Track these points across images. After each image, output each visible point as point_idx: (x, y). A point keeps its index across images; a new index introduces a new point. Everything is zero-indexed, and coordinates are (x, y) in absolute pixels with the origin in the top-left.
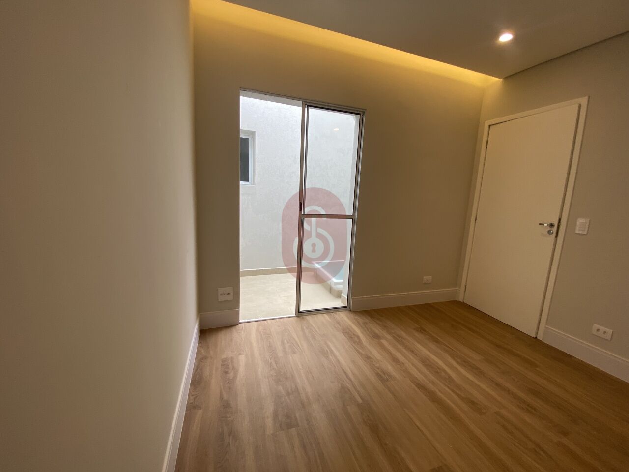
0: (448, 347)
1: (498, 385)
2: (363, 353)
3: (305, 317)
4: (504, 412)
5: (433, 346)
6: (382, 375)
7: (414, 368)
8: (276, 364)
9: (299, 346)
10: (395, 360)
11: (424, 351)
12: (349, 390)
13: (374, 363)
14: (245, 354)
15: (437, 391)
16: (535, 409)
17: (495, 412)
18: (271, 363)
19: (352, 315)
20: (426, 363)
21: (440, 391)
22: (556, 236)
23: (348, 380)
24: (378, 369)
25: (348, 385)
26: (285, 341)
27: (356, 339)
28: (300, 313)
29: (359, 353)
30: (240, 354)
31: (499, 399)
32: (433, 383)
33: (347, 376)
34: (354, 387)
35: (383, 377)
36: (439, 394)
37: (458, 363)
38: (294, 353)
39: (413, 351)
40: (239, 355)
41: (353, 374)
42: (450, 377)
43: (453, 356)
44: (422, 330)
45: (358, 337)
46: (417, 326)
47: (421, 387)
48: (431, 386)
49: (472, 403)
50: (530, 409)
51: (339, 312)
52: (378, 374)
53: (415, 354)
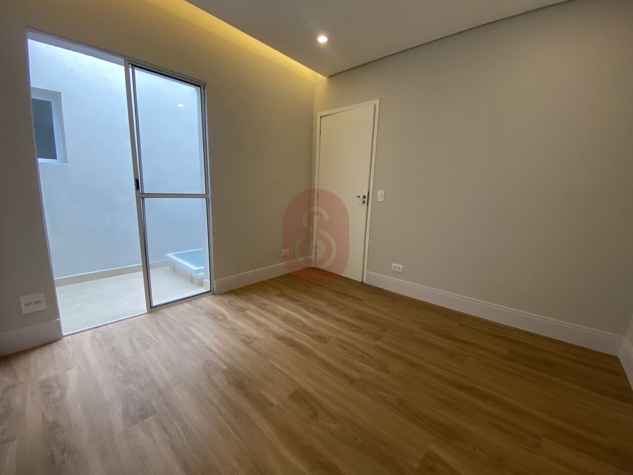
0: (303, 302)
1: (338, 320)
2: (228, 327)
3: (159, 311)
4: (341, 336)
5: (291, 305)
6: (247, 339)
7: (275, 326)
8: (124, 365)
9: (152, 340)
10: (259, 324)
11: (284, 310)
12: (214, 362)
13: (239, 332)
14: (76, 367)
15: (294, 337)
16: (361, 328)
17: (335, 339)
18: (116, 366)
19: (217, 298)
20: (286, 319)
21: (296, 337)
22: (368, 205)
23: (212, 354)
24: (243, 336)
25: (212, 358)
26: (134, 340)
27: (221, 317)
28: (152, 309)
29: (223, 327)
30: (68, 369)
31: (338, 328)
32: (291, 332)
33: (211, 351)
34: (219, 358)
35: (247, 341)
36: (297, 339)
37: (310, 312)
38: (147, 347)
39: (274, 313)
40: (66, 371)
41: (218, 347)
42: (304, 324)
43: (307, 308)
44: (283, 295)
45: (223, 315)
46: (279, 293)
47: (281, 338)
48: (289, 335)
49: (320, 338)
50: (358, 329)
51: (202, 298)
52: (243, 341)
53: (277, 315)
